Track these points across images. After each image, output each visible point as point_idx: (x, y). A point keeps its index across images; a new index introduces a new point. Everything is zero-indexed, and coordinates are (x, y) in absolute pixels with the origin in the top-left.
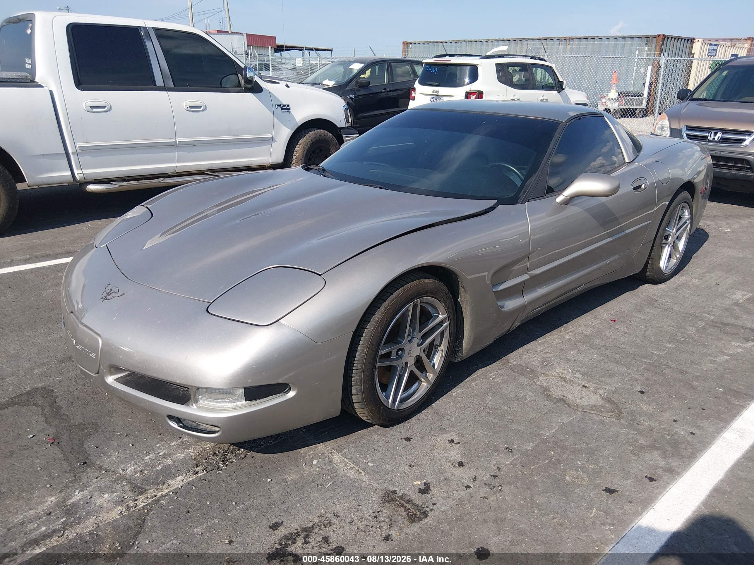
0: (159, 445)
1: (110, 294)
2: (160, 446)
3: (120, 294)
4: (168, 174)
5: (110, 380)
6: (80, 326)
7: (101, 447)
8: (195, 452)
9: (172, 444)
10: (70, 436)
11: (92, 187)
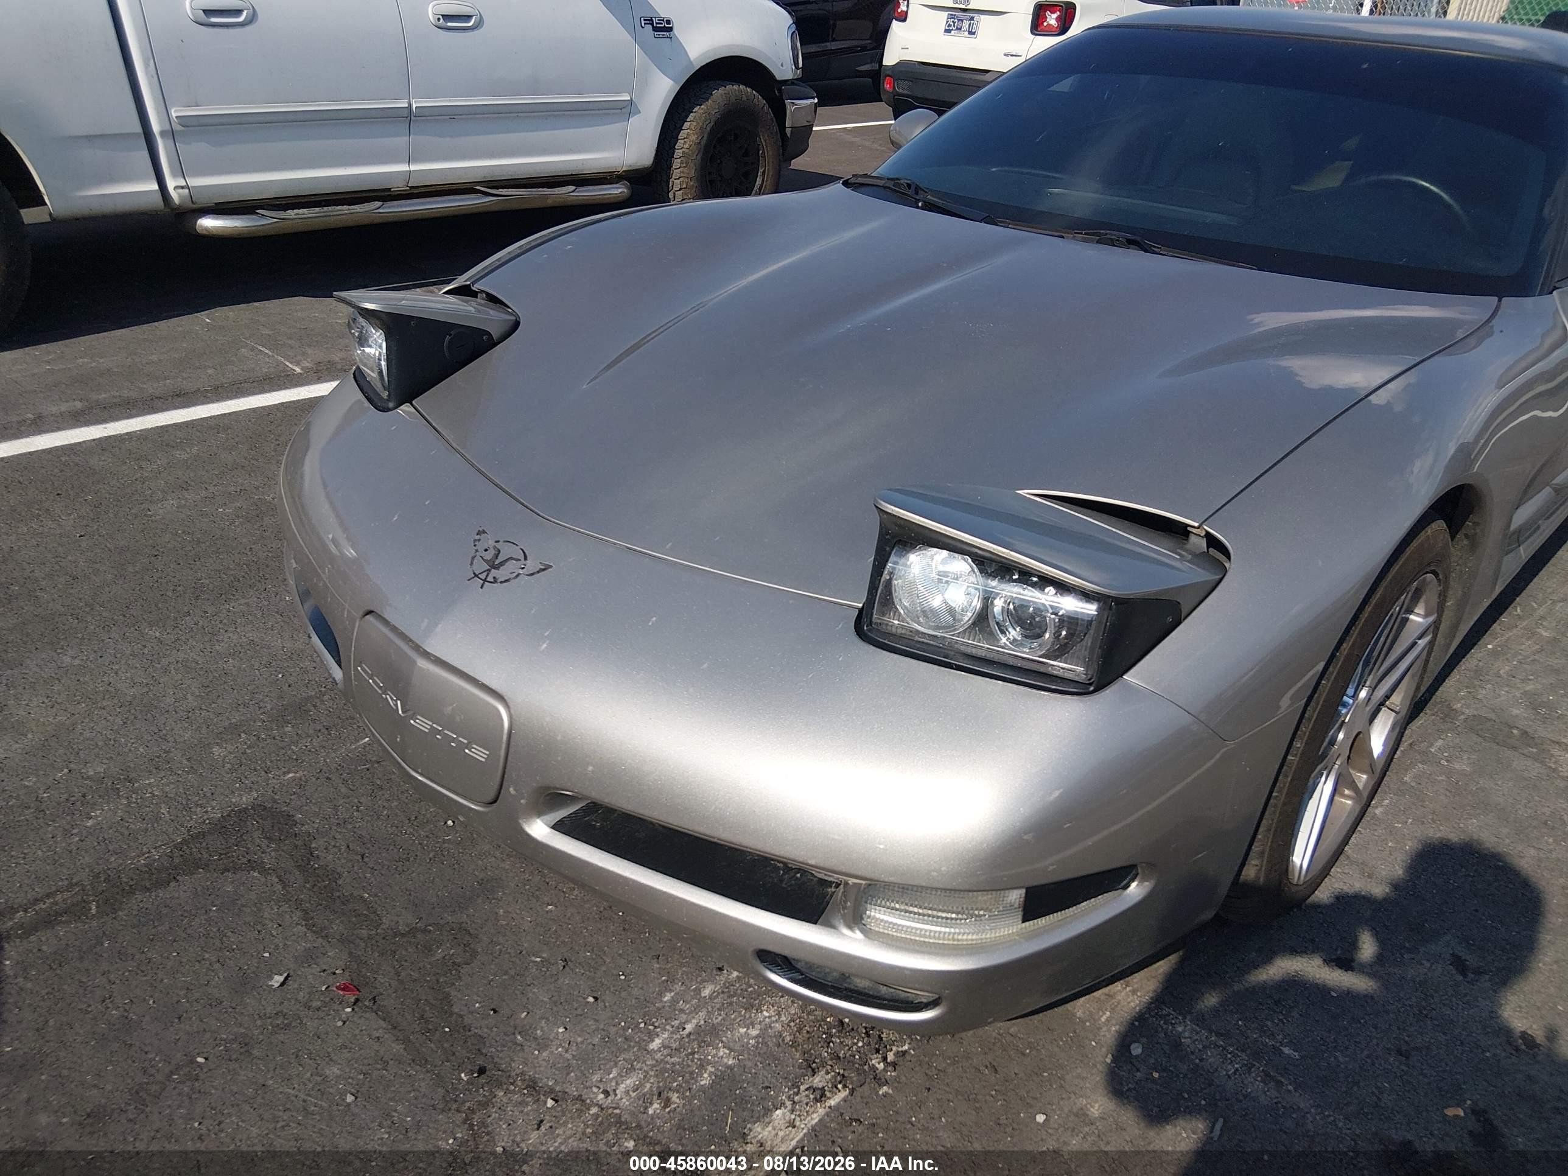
0: (668, 997)
1: (502, 564)
2: (674, 1001)
3: (532, 565)
4: (389, 190)
5: (539, 829)
6: (422, 663)
7: (505, 1011)
8: (783, 1018)
9: (706, 993)
10: (398, 974)
11: (208, 223)
